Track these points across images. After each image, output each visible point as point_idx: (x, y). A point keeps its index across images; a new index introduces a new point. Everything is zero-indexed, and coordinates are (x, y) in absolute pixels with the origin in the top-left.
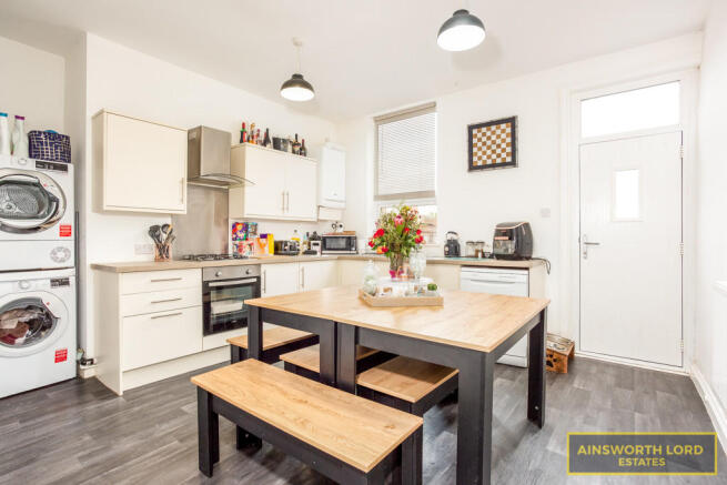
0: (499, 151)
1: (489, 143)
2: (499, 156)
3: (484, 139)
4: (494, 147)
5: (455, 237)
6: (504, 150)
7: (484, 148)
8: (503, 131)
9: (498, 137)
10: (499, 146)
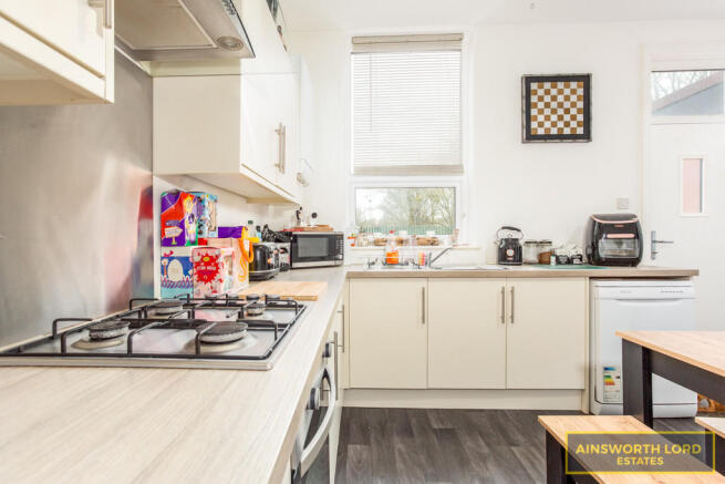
0: (567, 118)
1: (554, 105)
2: (567, 124)
3: (547, 99)
4: (561, 112)
5: (515, 235)
6: (574, 118)
7: (547, 112)
8: (574, 92)
9: (567, 98)
10: (567, 111)
